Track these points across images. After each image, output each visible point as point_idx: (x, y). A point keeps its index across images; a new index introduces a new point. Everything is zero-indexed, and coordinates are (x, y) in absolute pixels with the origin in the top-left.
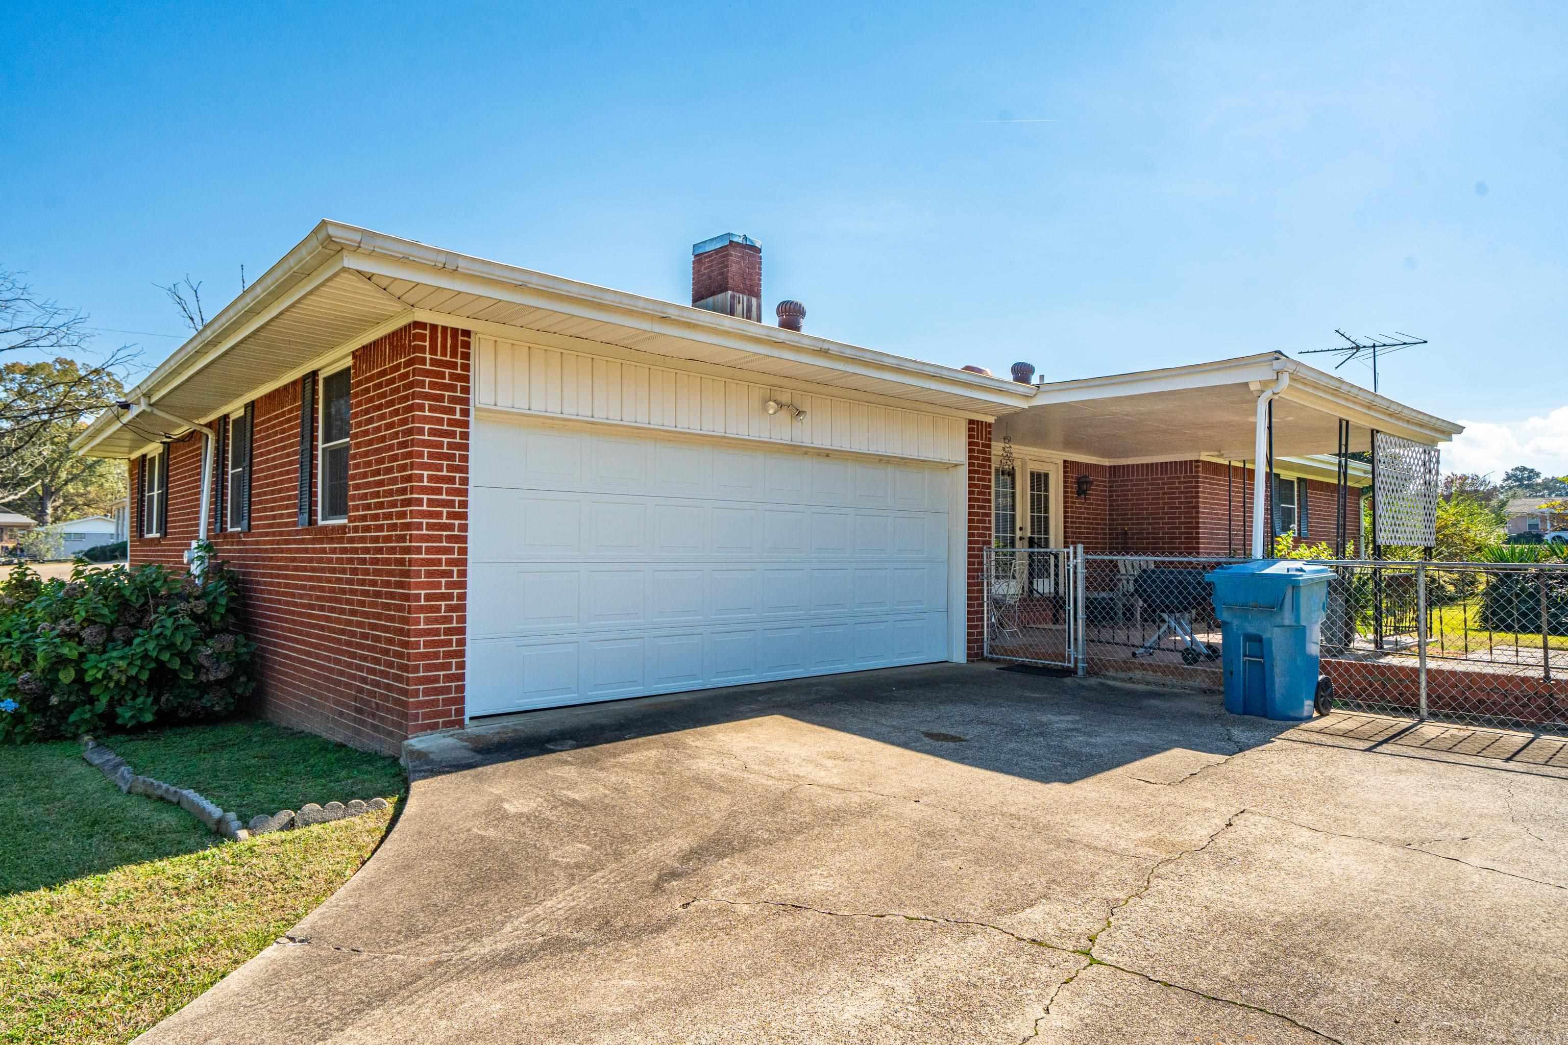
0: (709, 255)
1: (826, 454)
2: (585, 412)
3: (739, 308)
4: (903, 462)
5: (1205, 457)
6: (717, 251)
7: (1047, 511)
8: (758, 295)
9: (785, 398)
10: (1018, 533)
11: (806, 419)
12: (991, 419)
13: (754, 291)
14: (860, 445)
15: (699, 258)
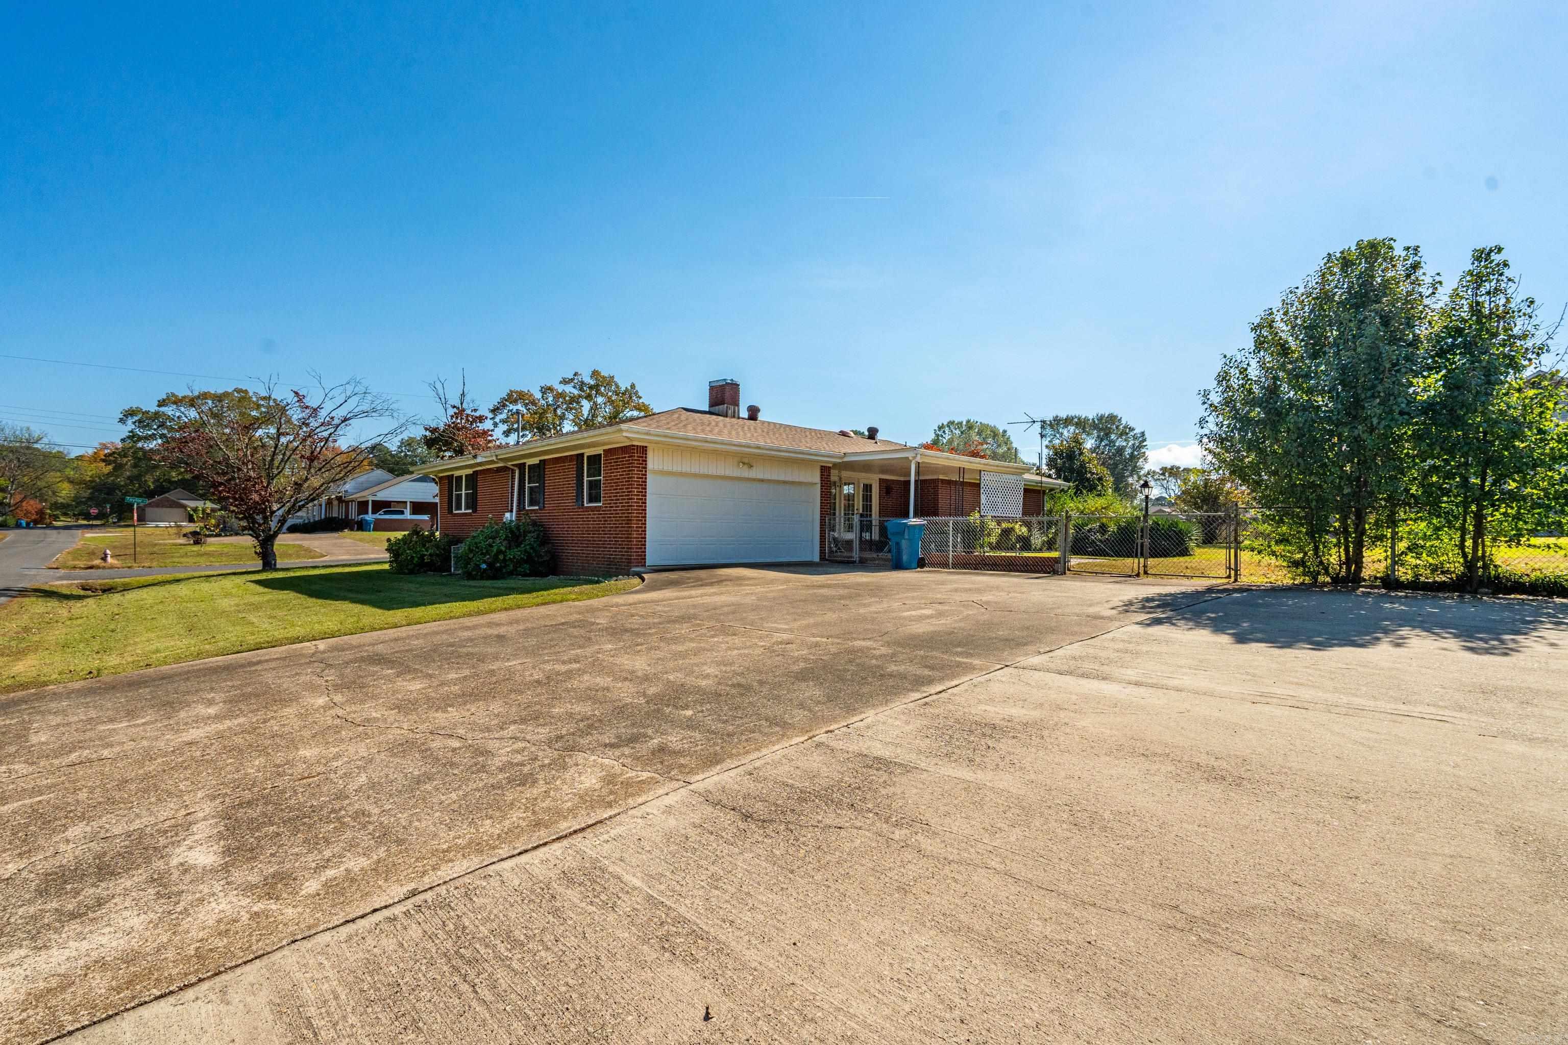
0: (716, 387)
1: (762, 481)
2: (679, 469)
3: (730, 412)
4: (793, 483)
5: (941, 477)
6: (721, 386)
7: (871, 501)
8: (738, 405)
9: (746, 461)
10: (856, 512)
11: (754, 469)
12: (831, 465)
13: (736, 403)
14: (775, 477)
15: (712, 388)
